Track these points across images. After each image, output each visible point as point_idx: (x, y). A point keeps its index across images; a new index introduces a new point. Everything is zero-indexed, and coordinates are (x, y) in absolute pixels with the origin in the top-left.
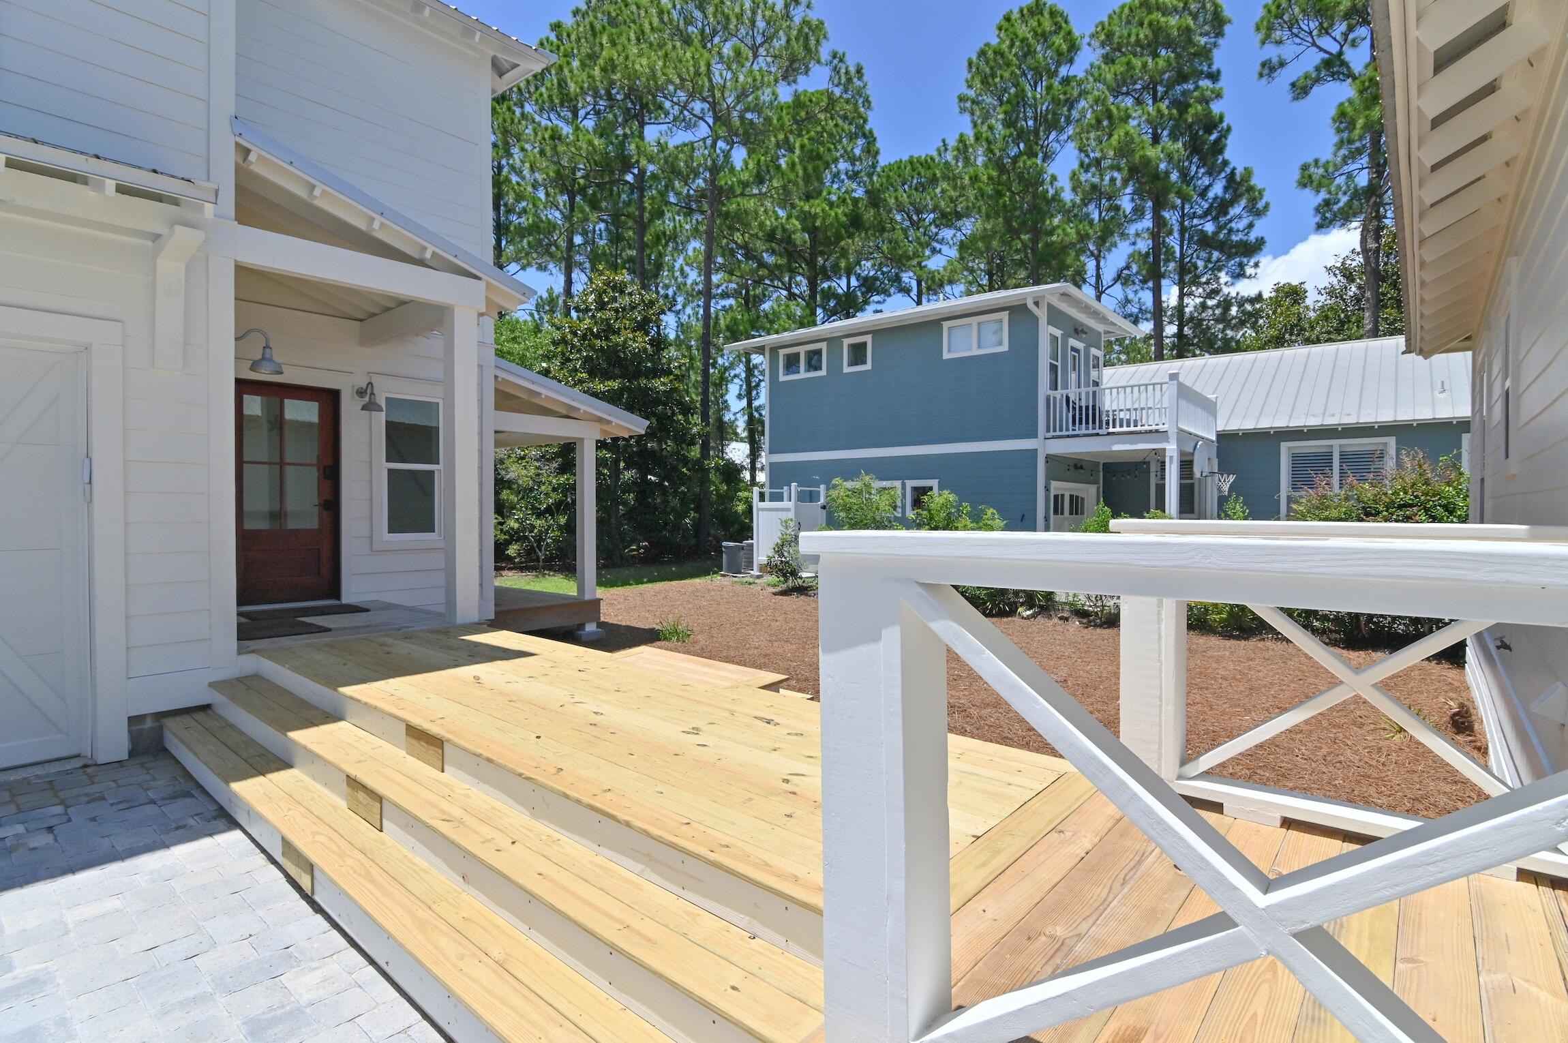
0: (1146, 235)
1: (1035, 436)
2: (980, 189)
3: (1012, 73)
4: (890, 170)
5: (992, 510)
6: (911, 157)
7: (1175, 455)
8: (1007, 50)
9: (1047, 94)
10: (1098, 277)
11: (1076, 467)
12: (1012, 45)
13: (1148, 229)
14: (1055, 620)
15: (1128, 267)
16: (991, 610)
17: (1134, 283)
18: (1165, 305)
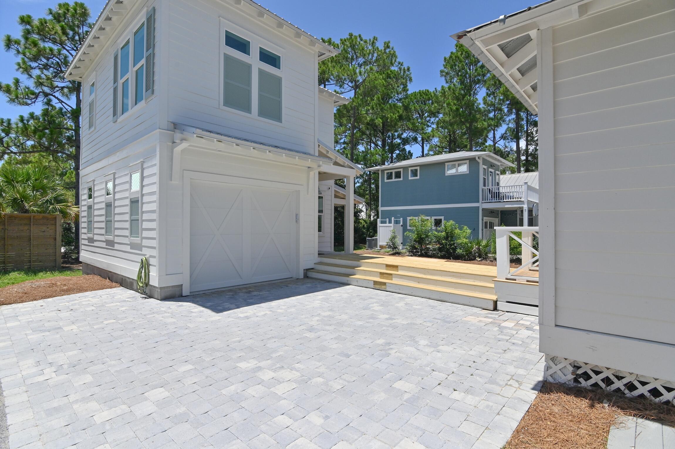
0: (512, 121)
1: (478, 202)
2: (451, 108)
3: (463, 64)
4: (412, 96)
5: (466, 227)
6: (420, 91)
7: (527, 209)
8: (460, 56)
9: (476, 72)
10: (494, 137)
11: (491, 212)
12: (462, 54)
13: (514, 119)
14: (489, 261)
15: (506, 133)
16: (467, 258)
17: (508, 139)
18: (521, 149)
